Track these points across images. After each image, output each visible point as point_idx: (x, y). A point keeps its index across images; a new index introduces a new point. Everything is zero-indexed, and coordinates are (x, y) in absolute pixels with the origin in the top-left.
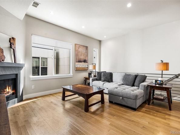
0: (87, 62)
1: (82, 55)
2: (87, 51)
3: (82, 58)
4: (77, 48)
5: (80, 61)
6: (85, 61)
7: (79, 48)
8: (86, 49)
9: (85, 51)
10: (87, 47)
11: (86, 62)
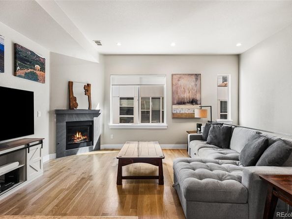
0: (199, 103)
1: (187, 91)
2: (198, 83)
3: (187, 96)
4: (175, 82)
5: (181, 103)
6: (193, 102)
7: (178, 80)
8: (197, 79)
9: (193, 84)
10: (197, 76)
11: (197, 104)
